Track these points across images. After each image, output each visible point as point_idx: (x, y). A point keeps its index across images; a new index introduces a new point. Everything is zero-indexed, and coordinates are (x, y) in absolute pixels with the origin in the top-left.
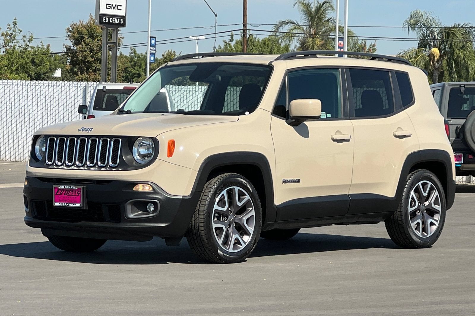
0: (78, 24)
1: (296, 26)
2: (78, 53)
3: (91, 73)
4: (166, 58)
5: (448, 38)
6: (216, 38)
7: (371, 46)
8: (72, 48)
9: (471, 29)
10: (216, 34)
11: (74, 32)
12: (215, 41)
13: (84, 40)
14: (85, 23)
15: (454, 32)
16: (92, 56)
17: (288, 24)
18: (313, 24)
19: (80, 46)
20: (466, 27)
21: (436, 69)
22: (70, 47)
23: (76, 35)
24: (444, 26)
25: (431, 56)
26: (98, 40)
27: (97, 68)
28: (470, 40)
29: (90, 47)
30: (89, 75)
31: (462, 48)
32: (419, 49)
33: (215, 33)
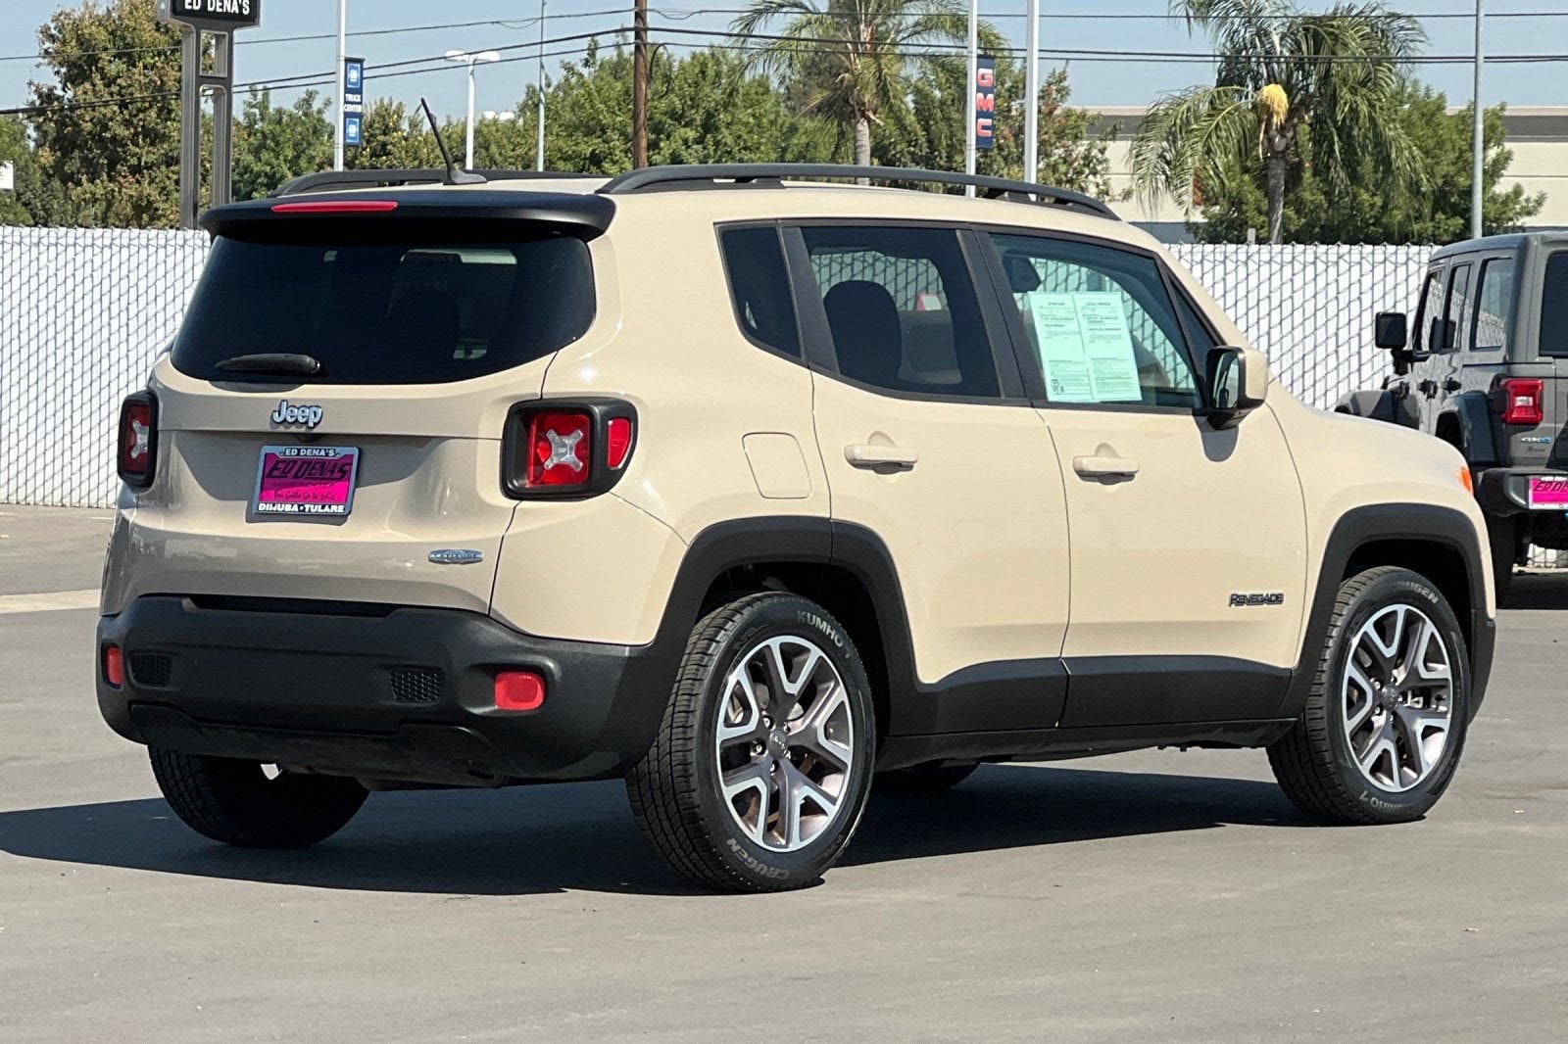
0: (76, 15)
1: (809, 15)
2: (78, 112)
3: (125, 177)
4: (371, 126)
5: (1317, 52)
6: (544, 58)
7: (1051, 80)
8: (59, 92)
9: (1391, 22)
10: (544, 45)
11: (65, 41)
12: (542, 67)
13: (99, 65)
14: (101, 11)
15: (1336, 31)
16: (126, 120)
17: (785, 10)
18: (867, 10)
19: (88, 85)
20: (1373, 14)
21: (1275, 154)
22: (51, 90)
23: (73, 51)
24: (1301, 13)
25: (1263, 110)
26: (145, 67)
27: (143, 159)
28: (1391, 58)
29: (120, 92)
30: (119, 182)
31: (1363, 84)
32: (1221, 89)
33: (542, 43)
